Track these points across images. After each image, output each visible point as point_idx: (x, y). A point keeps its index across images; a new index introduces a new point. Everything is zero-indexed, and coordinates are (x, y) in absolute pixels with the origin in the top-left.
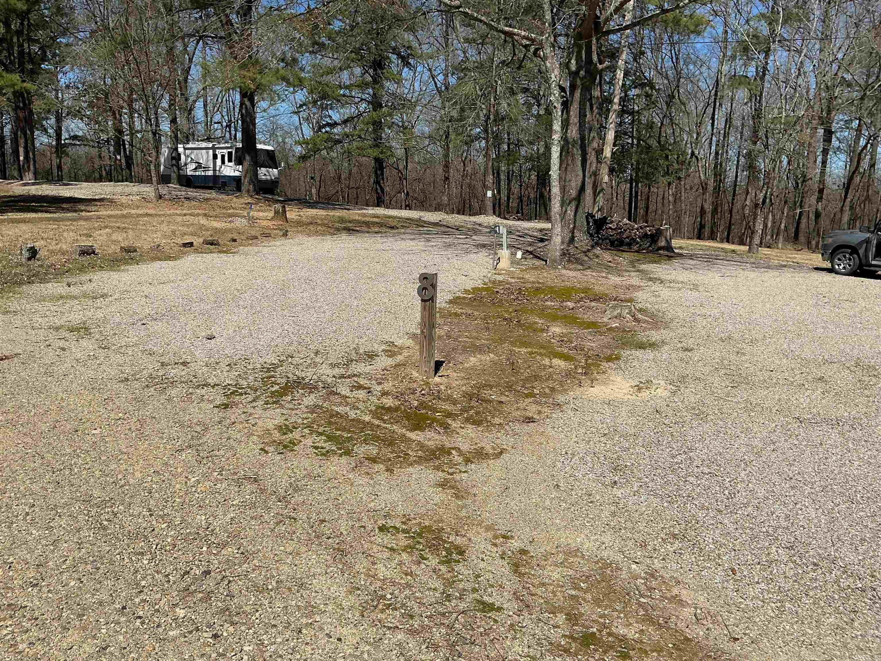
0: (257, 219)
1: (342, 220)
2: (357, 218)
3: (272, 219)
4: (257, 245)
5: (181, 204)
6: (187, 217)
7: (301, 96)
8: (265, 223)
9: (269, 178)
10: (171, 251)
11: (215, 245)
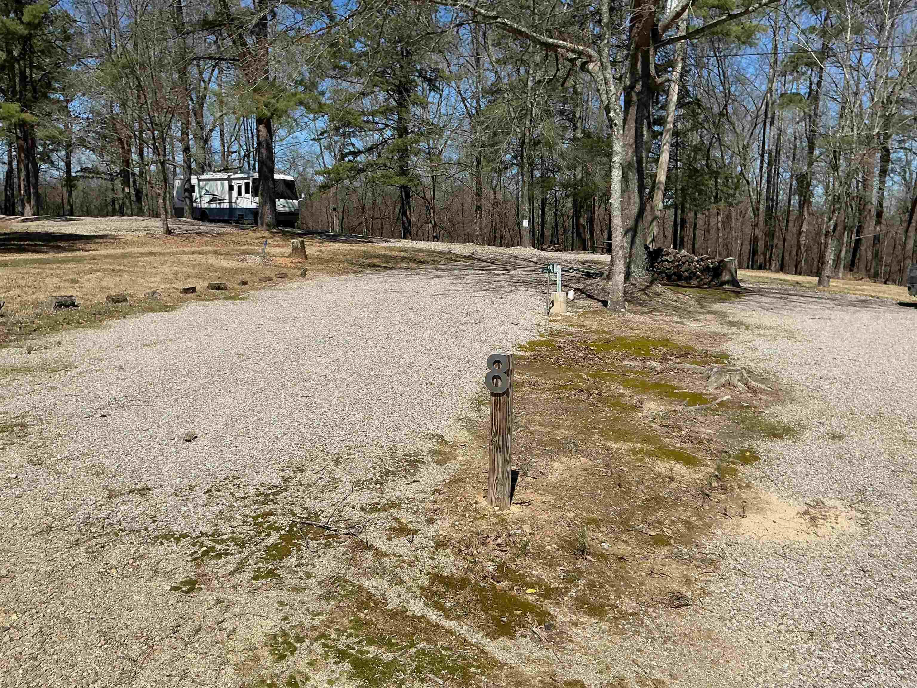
0: (273, 255)
1: (366, 255)
2: (383, 252)
3: (289, 256)
4: (270, 288)
5: (191, 240)
6: (195, 256)
7: (322, 123)
8: (280, 261)
9: (287, 209)
10: (169, 299)
11: (222, 289)
